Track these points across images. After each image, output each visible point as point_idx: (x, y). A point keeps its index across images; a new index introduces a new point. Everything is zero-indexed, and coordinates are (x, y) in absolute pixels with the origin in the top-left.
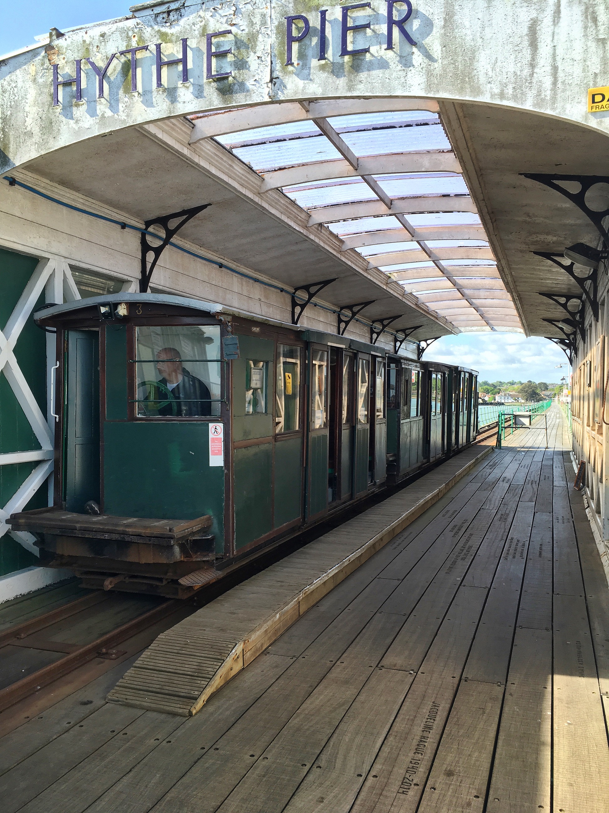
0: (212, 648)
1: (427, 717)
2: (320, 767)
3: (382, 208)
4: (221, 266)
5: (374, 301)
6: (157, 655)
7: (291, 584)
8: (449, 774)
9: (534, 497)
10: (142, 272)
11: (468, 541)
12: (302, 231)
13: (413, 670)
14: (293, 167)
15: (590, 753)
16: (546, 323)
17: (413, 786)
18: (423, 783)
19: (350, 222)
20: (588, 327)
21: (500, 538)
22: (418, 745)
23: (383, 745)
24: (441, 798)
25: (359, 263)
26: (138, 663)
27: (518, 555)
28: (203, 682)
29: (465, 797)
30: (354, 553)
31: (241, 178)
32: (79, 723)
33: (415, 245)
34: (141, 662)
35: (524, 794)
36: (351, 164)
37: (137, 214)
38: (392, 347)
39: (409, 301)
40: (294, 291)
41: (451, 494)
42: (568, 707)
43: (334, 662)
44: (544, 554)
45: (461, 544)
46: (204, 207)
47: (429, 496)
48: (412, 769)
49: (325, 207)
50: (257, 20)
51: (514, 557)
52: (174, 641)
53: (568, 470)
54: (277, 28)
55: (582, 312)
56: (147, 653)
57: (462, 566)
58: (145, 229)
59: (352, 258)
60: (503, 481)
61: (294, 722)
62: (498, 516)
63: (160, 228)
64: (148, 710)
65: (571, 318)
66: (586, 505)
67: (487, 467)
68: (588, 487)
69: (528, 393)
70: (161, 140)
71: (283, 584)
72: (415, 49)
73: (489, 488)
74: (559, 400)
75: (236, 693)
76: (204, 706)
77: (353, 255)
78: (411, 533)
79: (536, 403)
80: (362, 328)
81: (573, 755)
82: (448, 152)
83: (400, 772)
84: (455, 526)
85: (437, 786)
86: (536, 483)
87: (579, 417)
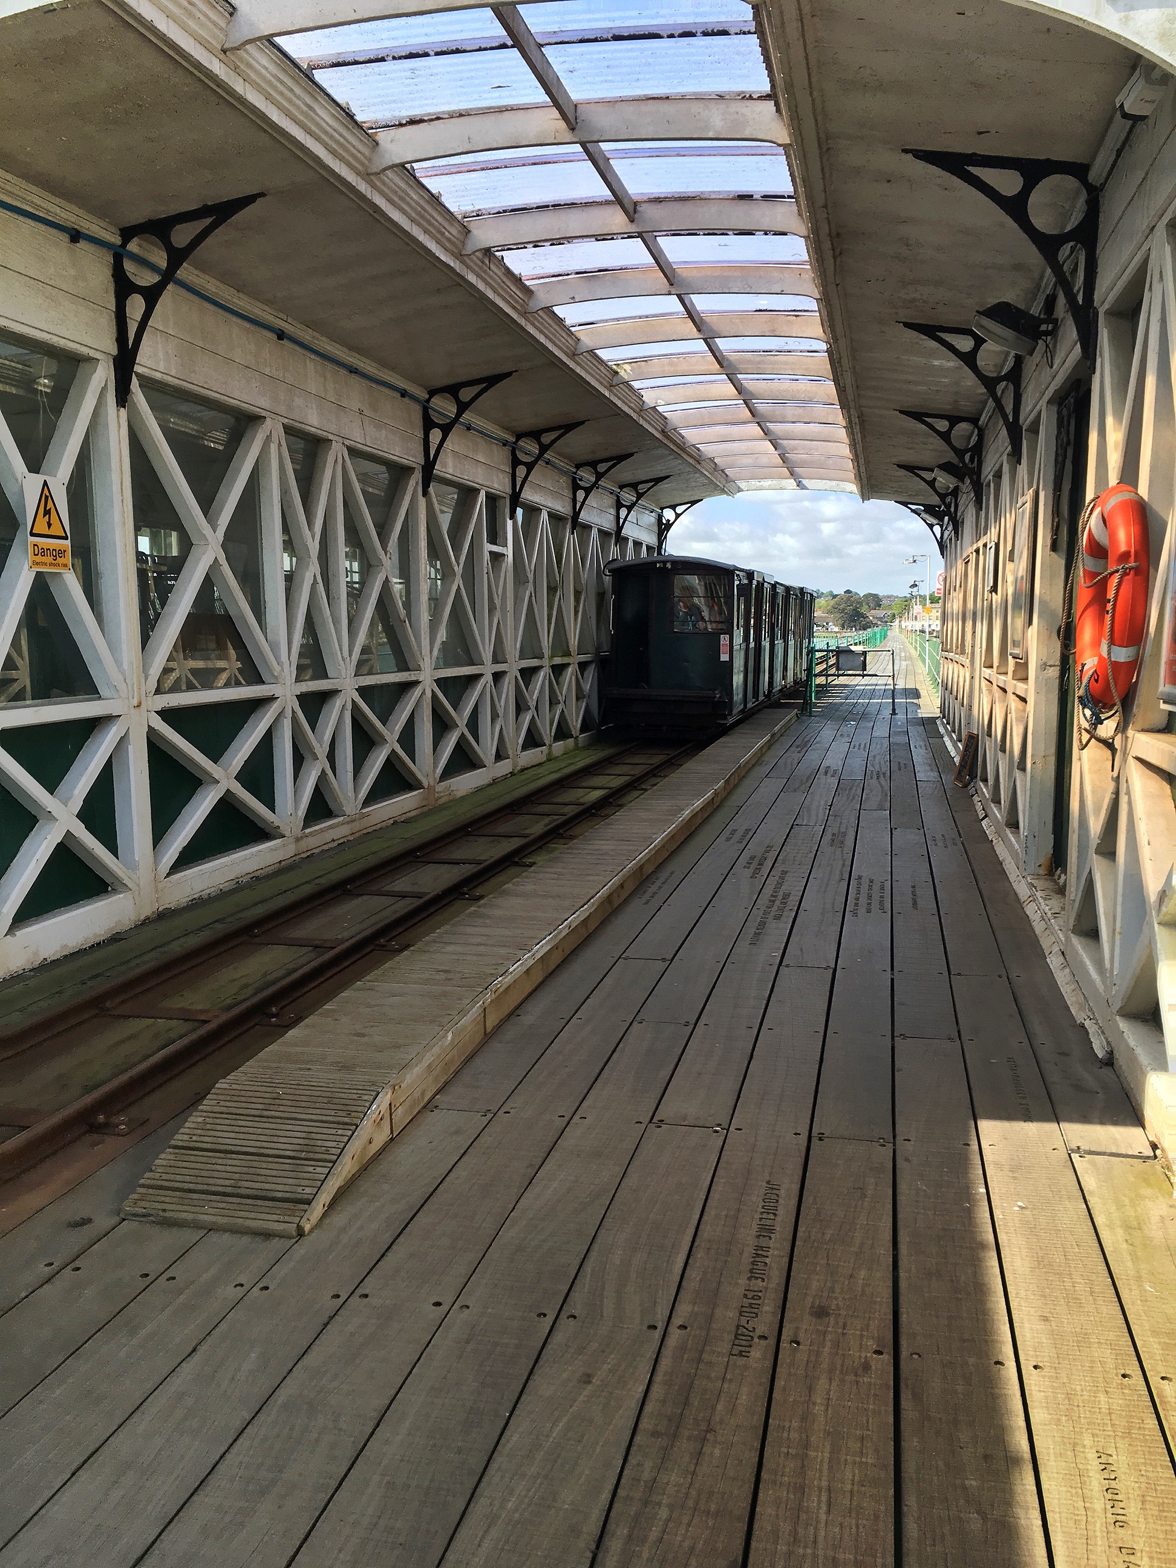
0: (329, 1103)
1: (760, 1210)
2: (575, 1317)
3: (617, 219)
4: (281, 335)
5: (583, 423)
6: (218, 1121)
7: (466, 975)
8: (821, 1313)
9: (886, 801)
10: (117, 340)
11: (779, 884)
12: (452, 265)
13: (719, 1125)
14: (438, 118)
15: (1069, 1260)
16: (903, 472)
17: (756, 1340)
18: (776, 1333)
19: (548, 249)
20: (990, 477)
21: (837, 877)
22: (753, 1263)
23: (688, 1267)
24: (813, 1358)
25: (560, 341)
26: (180, 1138)
27: (875, 906)
28: (319, 1170)
29: (858, 1354)
30: (578, 913)
31: (331, 137)
32: (72, 1262)
33: (672, 304)
34: (186, 1137)
35: (964, 1341)
36: (564, 116)
37: (101, 211)
38: (612, 518)
39: (650, 424)
40: (427, 396)
41: (735, 800)
42: (1015, 1178)
43: (566, 1119)
44: (920, 902)
45: (768, 891)
46: (249, 200)
47: (699, 803)
48: (750, 1307)
49: (499, 213)
51: (869, 911)
52: (251, 1094)
53: (938, 754)
55: (978, 451)
56: (195, 1119)
57: (777, 931)
58: (120, 246)
59: (545, 327)
60: (826, 773)
61: (509, 1234)
62: (828, 837)
63: (153, 244)
64: (211, 1229)
65: (955, 460)
66: (981, 814)
67: (793, 749)
68: (985, 780)
69: (846, 613)
70: (162, 37)
71: (450, 976)
73: (803, 788)
74: (900, 626)
75: (386, 1187)
76: (325, 1215)
77: (550, 321)
78: (672, 873)
79: (861, 632)
80: (557, 478)
81: (1039, 1264)
82: (760, 98)
83: (727, 1316)
84: (752, 858)
85: (801, 1337)
86: (884, 777)
87: (963, 652)
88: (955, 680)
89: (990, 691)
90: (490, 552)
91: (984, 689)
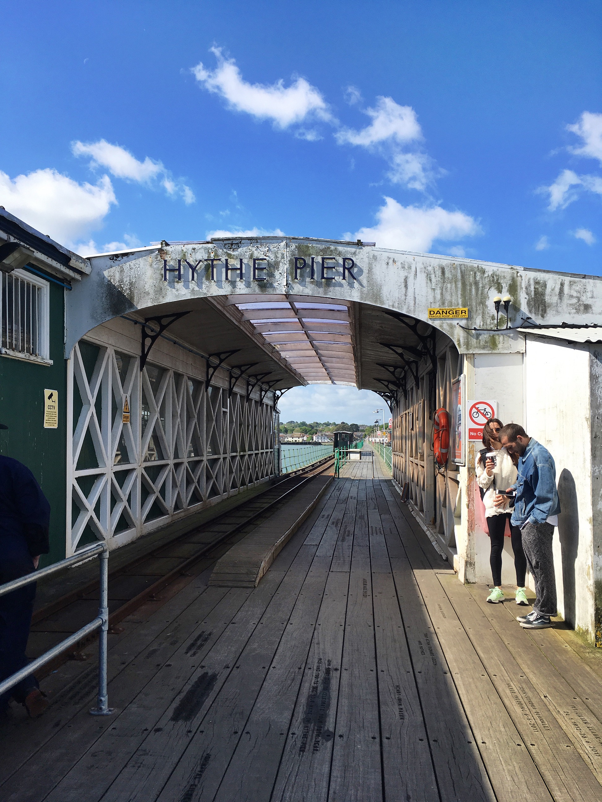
4: (175, 343)
5: (259, 363)
7: (266, 543)
8: (380, 593)
9: (376, 506)
10: (142, 353)
11: (345, 528)
16: (375, 381)
20: (409, 389)
21: (364, 527)
27: (379, 533)
28: (254, 575)
38: (259, 396)
39: (282, 363)
40: (208, 357)
41: (321, 506)
42: (422, 577)
44: (393, 533)
47: (310, 505)
50: (279, 255)
51: (377, 534)
53: (394, 492)
54: (290, 261)
55: (405, 378)
57: (349, 539)
58: (144, 324)
59: (257, 338)
60: (351, 498)
62: (358, 516)
65: (396, 381)
66: (411, 510)
67: (335, 490)
68: (412, 499)
71: (261, 543)
72: (355, 281)
73: (344, 502)
74: (369, 440)
77: (259, 336)
78: (308, 526)
80: (243, 382)
84: (333, 522)
86: (374, 499)
87: (402, 452)
88: (399, 463)
89: (412, 466)
90: (223, 411)
91: (410, 465)
